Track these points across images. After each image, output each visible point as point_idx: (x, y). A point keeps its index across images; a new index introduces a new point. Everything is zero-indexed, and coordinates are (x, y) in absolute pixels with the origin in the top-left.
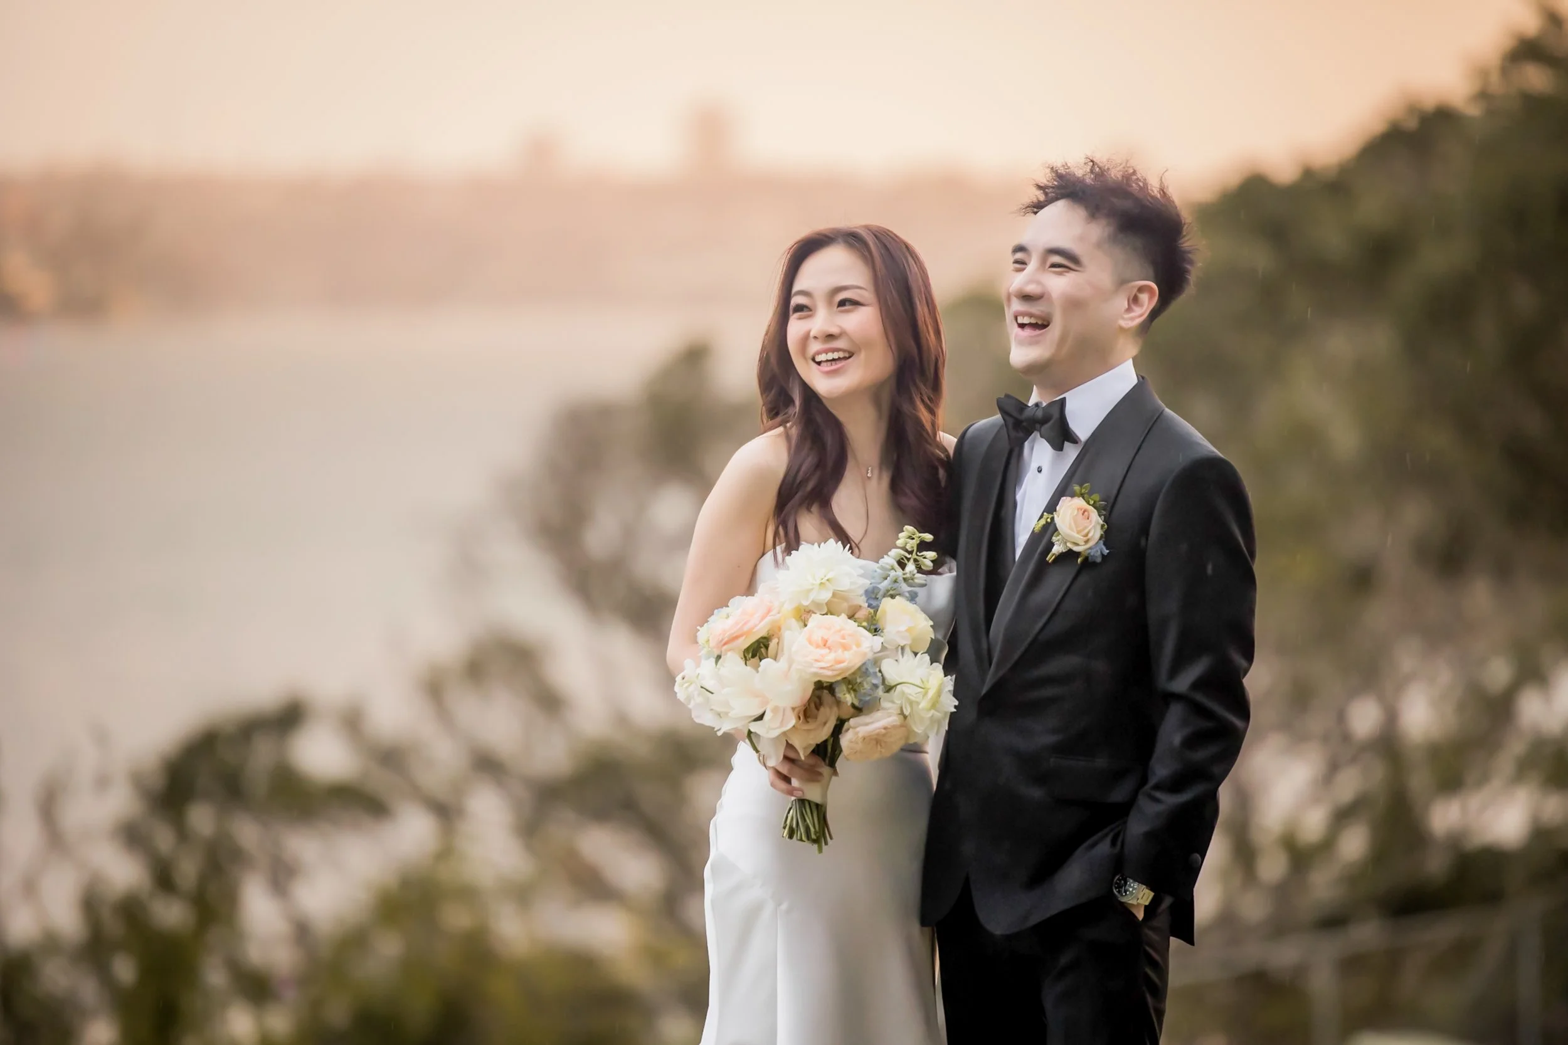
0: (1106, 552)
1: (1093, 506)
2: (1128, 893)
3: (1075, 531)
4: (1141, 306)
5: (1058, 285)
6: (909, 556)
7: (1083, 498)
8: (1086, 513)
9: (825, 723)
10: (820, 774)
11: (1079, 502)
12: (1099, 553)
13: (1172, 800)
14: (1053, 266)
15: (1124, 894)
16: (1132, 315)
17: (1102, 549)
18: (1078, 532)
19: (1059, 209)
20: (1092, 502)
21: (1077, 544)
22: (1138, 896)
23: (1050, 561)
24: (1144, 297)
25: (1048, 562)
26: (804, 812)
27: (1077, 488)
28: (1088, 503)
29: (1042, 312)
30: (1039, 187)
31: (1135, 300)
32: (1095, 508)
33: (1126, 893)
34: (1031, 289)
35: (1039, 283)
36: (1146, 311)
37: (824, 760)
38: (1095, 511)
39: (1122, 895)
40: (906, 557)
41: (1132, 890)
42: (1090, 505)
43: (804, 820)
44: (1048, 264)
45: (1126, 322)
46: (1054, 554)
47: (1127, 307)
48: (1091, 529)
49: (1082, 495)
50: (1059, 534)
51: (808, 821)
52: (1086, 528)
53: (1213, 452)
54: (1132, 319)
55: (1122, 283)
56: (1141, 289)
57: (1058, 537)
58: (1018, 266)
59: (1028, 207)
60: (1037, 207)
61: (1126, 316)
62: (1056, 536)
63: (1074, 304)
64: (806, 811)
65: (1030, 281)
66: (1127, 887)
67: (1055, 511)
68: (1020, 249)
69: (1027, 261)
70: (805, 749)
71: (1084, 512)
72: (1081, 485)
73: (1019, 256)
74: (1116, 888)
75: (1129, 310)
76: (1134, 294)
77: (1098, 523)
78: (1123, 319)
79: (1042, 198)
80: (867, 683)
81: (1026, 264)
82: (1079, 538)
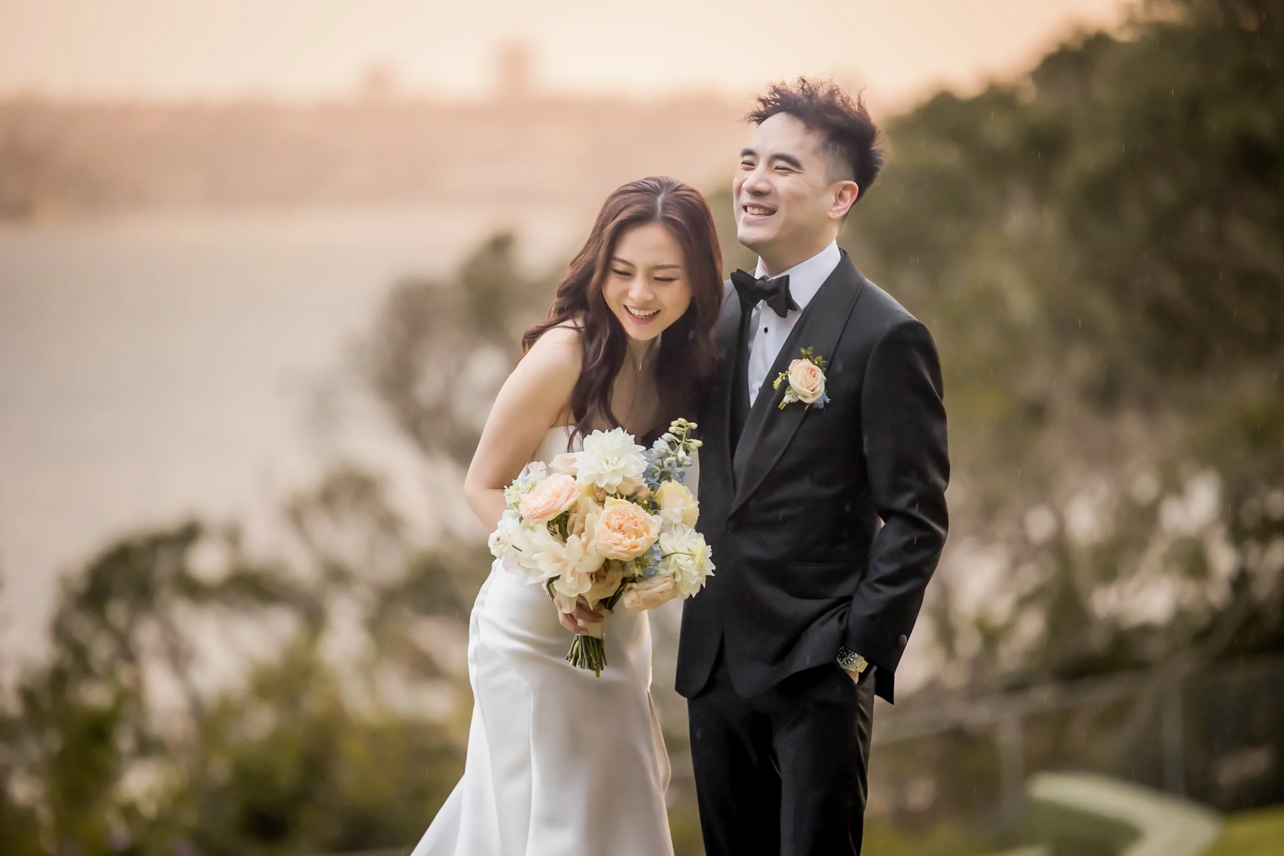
0: (828, 400)
1: (817, 365)
2: (849, 662)
3: (805, 386)
4: (845, 201)
5: (783, 183)
6: (679, 441)
7: (809, 359)
8: (813, 372)
9: (612, 584)
10: (602, 616)
11: (806, 363)
12: (823, 402)
13: (890, 592)
14: (777, 168)
15: (846, 663)
16: (838, 208)
17: (825, 398)
18: (808, 388)
19: (778, 121)
20: (816, 363)
21: (805, 397)
22: (857, 665)
23: (782, 409)
24: (847, 194)
25: (780, 409)
26: (588, 647)
27: (803, 351)
28: (814, 363)
29: (770, 204)
30: (761, 100)
31: (840, 196)
32: (819, 367)
33: (847, 663)
34: (762, 186)
35: (767, 181)
36: (849, 205)
37: (605, 605)
38: (820, 370)
39: (844, 663)
40: (677, 442)
41: (853, 660)
42: (815, 365)
43: (588, 653)
44: (774, 166)
45: (834, 214)
46: (785, 403)
47: (835, 201)
48: (818, 384)
49: (807, 357)
50: (791, 388)
51: (591, 655)
52: (814, 383)
53: (910, 317)
54: (838, 211)
55: (831, 182)
56: (845, 188)
57: (790, 391)
58: (746, 166)
59: (752, 116)
60: (760, 118)
61: (834, 209)
62: (788, 391)
63: (796, 198)
64: (589, 645)
65: (760, 180)
66: (849, 657)
67: (788, 370)
68: (748, 152)
69: (755, 163)
70: (593, 602)
71: (811, 371)
72: (806, 349)
73: (747, 158)
74: (839, 658)
75: (836, 204)
76: (840, 191)
77: (823, 379)
78: (831, 211)
79: (762, 109)
80: (651, 560)
81: (754, 165)
82: (808, 392)
